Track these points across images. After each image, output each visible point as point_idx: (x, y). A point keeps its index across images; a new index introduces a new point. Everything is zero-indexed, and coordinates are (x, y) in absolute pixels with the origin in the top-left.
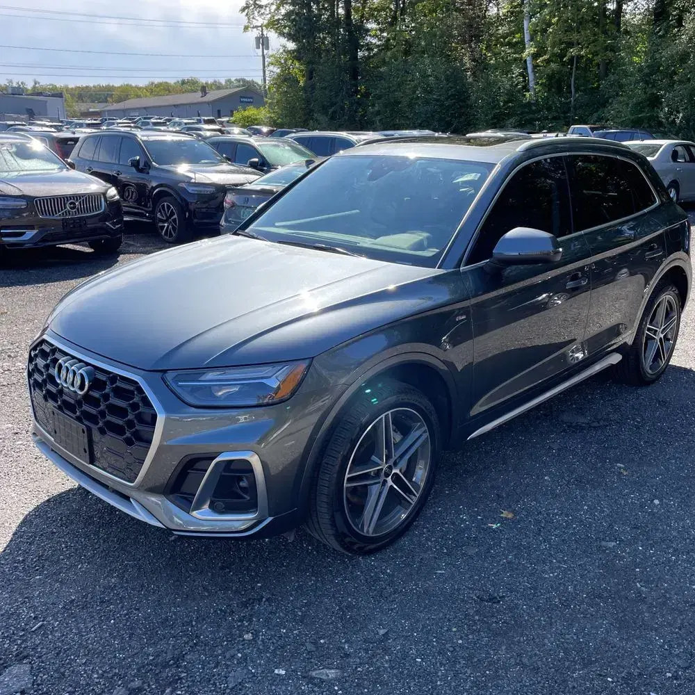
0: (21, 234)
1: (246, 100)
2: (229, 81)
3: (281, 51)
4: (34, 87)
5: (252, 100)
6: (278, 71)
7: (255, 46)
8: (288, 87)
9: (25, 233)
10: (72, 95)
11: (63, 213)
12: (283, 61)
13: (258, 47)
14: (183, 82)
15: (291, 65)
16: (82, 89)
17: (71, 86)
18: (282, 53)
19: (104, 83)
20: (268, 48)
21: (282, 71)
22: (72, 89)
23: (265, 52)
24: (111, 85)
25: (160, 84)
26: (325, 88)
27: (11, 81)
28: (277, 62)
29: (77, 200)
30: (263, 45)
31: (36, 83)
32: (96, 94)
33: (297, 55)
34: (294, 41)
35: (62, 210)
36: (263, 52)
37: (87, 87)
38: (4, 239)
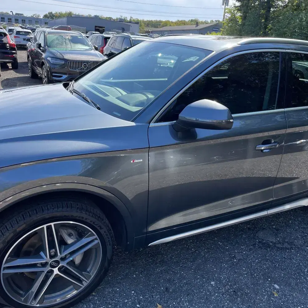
0: (61, 77)
1: (215, 29)
2: (212, 21)
3: (233, 6)
4: (130, 20)
5: (218, 30)
6: (230, 16)
7: (222, 4)
8: (233, 24)
9: (62, 76)
10: (145, 24)
11: (80, 69)
12: (232, 11)
13: (223, 5)
14: (192, 21)
15: (236, 13)
16: (149, 21)
17: (145, 20)
18: (233, 7)
19: (158, 20)
20: (228, 5)
21: (231, 16)
22: (145, 21)
23: (226, 7)
24: (161, 20)
25: (181, 21)
26: (250, 25)
27: (122, 17)
28: (230, 12)
29: (88, 63)
30: (226, 3)
31: (131, 18)
32: (155, 24)
33: (239, 9)
34: (239, 2)
35: (80, 67)
36: (225, 7)
37: (151, 21)
38: (54, 78)
